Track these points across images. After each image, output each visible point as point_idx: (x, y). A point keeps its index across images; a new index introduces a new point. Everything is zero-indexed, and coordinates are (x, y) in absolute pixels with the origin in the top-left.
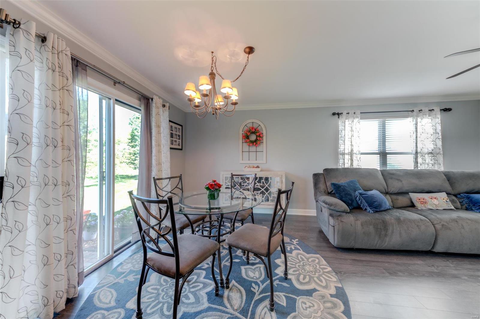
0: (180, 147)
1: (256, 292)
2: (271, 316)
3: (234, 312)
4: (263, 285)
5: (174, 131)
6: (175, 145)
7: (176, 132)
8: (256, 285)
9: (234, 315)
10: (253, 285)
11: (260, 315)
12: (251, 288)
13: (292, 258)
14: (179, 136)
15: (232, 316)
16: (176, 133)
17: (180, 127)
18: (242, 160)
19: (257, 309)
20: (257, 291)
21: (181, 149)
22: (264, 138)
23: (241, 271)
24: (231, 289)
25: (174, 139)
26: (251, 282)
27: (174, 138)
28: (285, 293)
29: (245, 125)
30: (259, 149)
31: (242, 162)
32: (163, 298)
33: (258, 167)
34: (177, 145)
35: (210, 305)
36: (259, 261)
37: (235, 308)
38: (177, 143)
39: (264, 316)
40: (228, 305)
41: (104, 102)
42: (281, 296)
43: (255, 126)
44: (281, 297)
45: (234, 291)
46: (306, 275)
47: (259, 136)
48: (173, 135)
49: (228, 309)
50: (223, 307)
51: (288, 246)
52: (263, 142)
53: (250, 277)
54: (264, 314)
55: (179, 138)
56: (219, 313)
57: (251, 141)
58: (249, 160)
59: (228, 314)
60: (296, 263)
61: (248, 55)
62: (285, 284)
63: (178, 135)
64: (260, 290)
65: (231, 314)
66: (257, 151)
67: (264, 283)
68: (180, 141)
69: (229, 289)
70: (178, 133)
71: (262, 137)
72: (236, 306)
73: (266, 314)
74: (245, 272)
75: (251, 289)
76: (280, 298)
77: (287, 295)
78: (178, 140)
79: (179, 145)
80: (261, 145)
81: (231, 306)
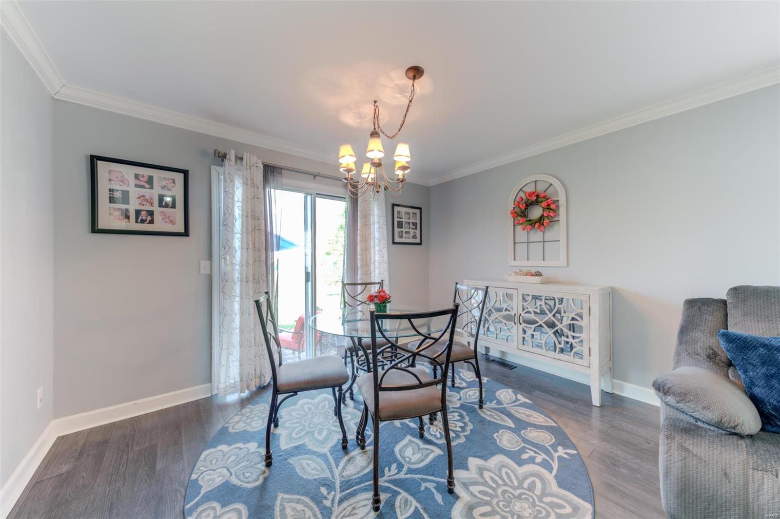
0: (418, 241)
1: (386, 476)
2: (367, 514)
3: (338, 477)
4: (405, 475)
5: (404, 218)
6: (405, 238)
7: (409, 218)
8: (396, 468)
9: (334, 479)
10: (394, 466)
11: (356, 502)
12: (386, 466)
13: (509, 471)
14: (415, 224)
15: (331, 479)
16: (409, 221)
17: (418, 211)
18: (514, 260)
19: (362, 494)
20: (388, 475)
21: (420, 244)
22: (562, 211)
23: (401, 440)
24: (364, 452)
25: (404, 230)
26: (396, 460)
27: (405, 228)
28: (421, 506)
29: (521, 190)
30: (550, 234)
31: (513, 263)
32: (305, 421)
33: (538, 274)
34: (411, 237)
35: (328, 453)
36: (444, 443)
37: (344, 474)
38: (412, 234)
39: (360, 507)
40: (341, 465)
41: (309, 198)
42: (411, 505)
43: (540, 188)
44: (408, 507)
45: (365, 456)
46: (498, 513)
47: (548, 208)
48: (402, 224)
49: (337, 468)
50: (335, 463)
51: (531, 450)
52: (559, 221)
53: (403, 455)
54: (362, 505)
55: (414, 227)
56: (325, 466)
57: (530, 221)
58: (528, 260)
59: (331, 474)
60: (506, 484)
61: (412, 81)
62: (439, 498)
63: (412, 223)
64: (394, 476)
65: (333, 476)
66: (546, 239)
67: (411, 474)
68: (418, 231)
69: (364, 451)
70: (411, 221)
71: (556, 211)
72: (347, 473)
73: (364, 508)
74: (404, 445)
75: (384, 468)
76: (406, 506)
77: (422, 511)
78: (412, 231)
79: (414, 237)
80: (556, 227)
81: (344, 469)
